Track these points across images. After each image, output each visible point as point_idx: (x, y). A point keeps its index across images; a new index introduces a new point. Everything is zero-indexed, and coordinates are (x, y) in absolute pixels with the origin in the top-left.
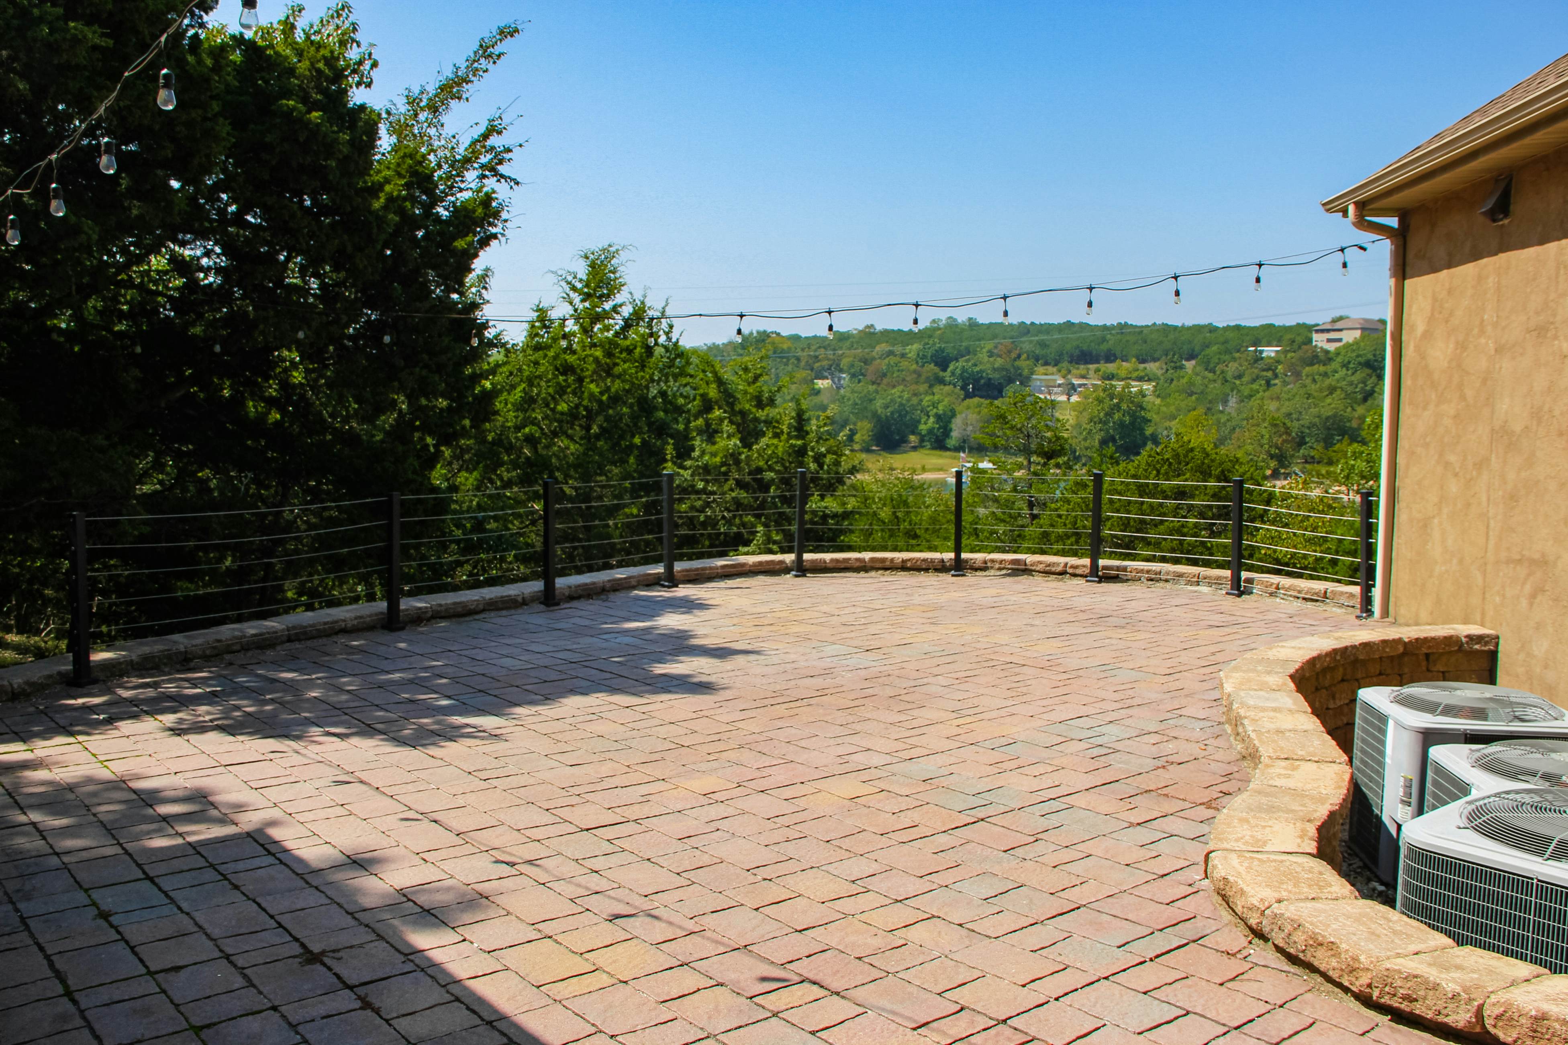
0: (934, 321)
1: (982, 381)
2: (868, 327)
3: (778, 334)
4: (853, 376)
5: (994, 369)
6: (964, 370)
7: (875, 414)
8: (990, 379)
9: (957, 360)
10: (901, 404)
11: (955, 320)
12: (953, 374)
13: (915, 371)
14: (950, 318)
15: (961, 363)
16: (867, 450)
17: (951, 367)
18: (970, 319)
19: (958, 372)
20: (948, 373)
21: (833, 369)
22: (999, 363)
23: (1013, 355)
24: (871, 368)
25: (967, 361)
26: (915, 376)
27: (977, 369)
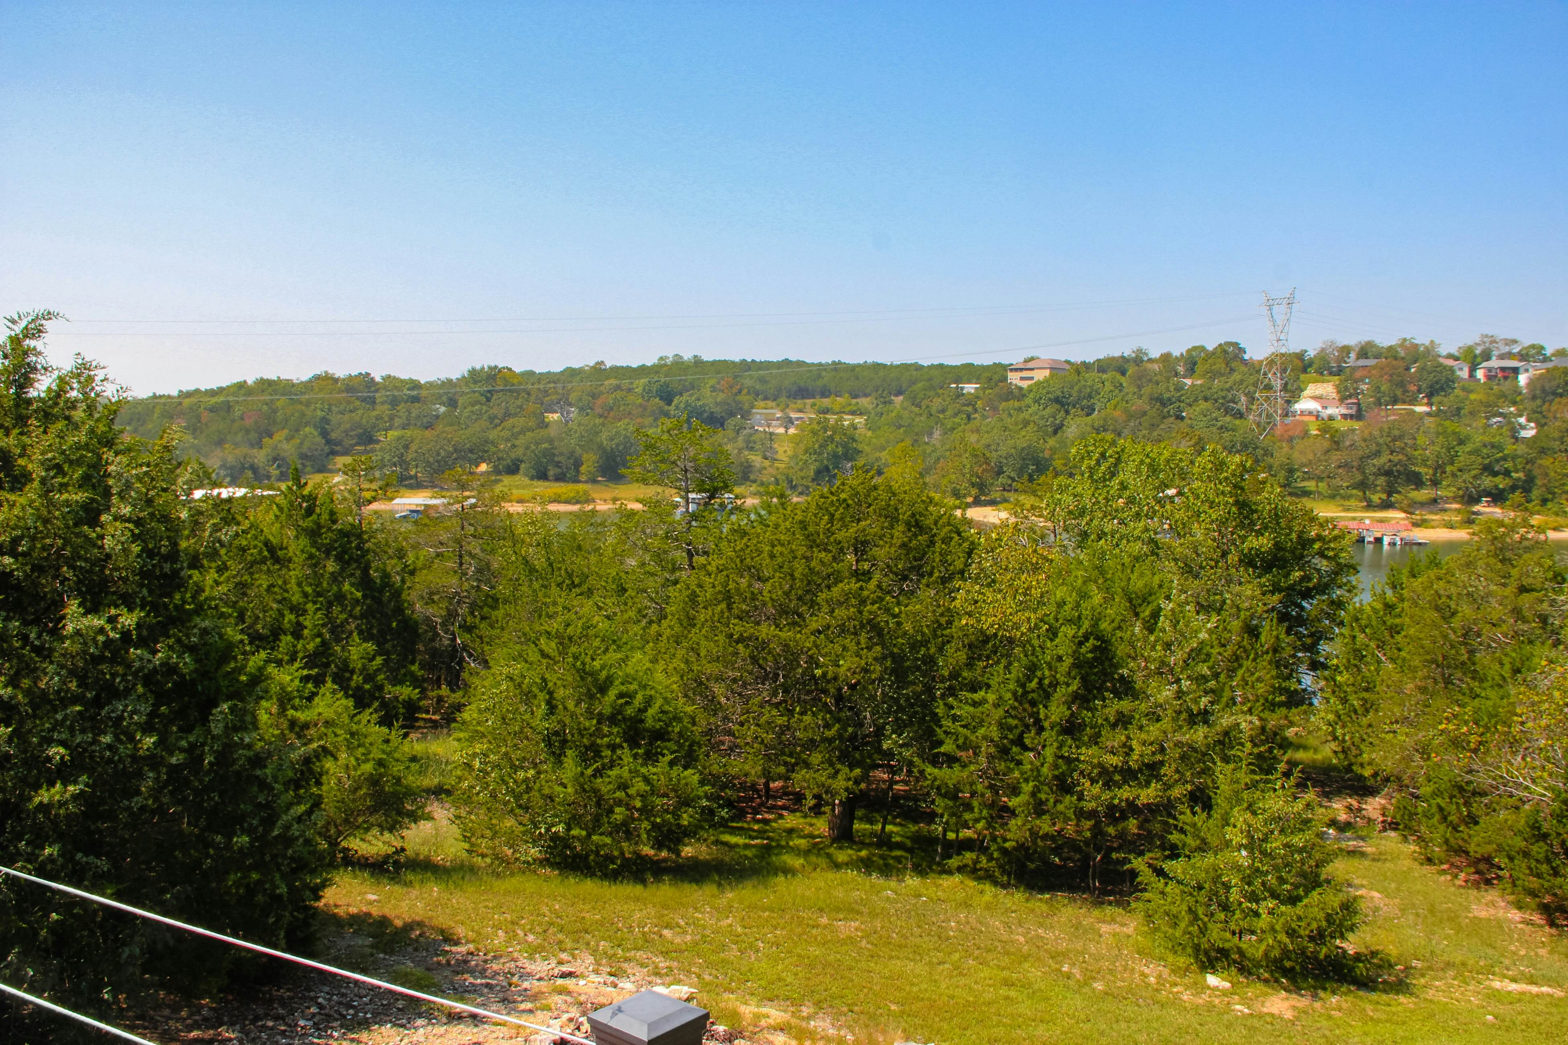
0: (661, 358)
1: (705, 415)
2: (598, 363)
3: (510, 369)
4: (582, 409)
5: (717, 404)
6: (687, 404)
7: (600, 446)
8: (712, 413)
9: (681, 394)
10: (626, 437)
11: (681, 357)
12: (677, 408)
13: (640, 405)
14: (677, 355)
15: (685, 397)
16: (594, 481)
17: (675, 401)
18: (695, 356)
19: (682, 406)
20: (672, 407)
21: (563, 403)
22: (721, 397)
23: (735, 390)
24: (599, 402)
25: (691, 396)
26: (640, 410)
27: (701, 403)
